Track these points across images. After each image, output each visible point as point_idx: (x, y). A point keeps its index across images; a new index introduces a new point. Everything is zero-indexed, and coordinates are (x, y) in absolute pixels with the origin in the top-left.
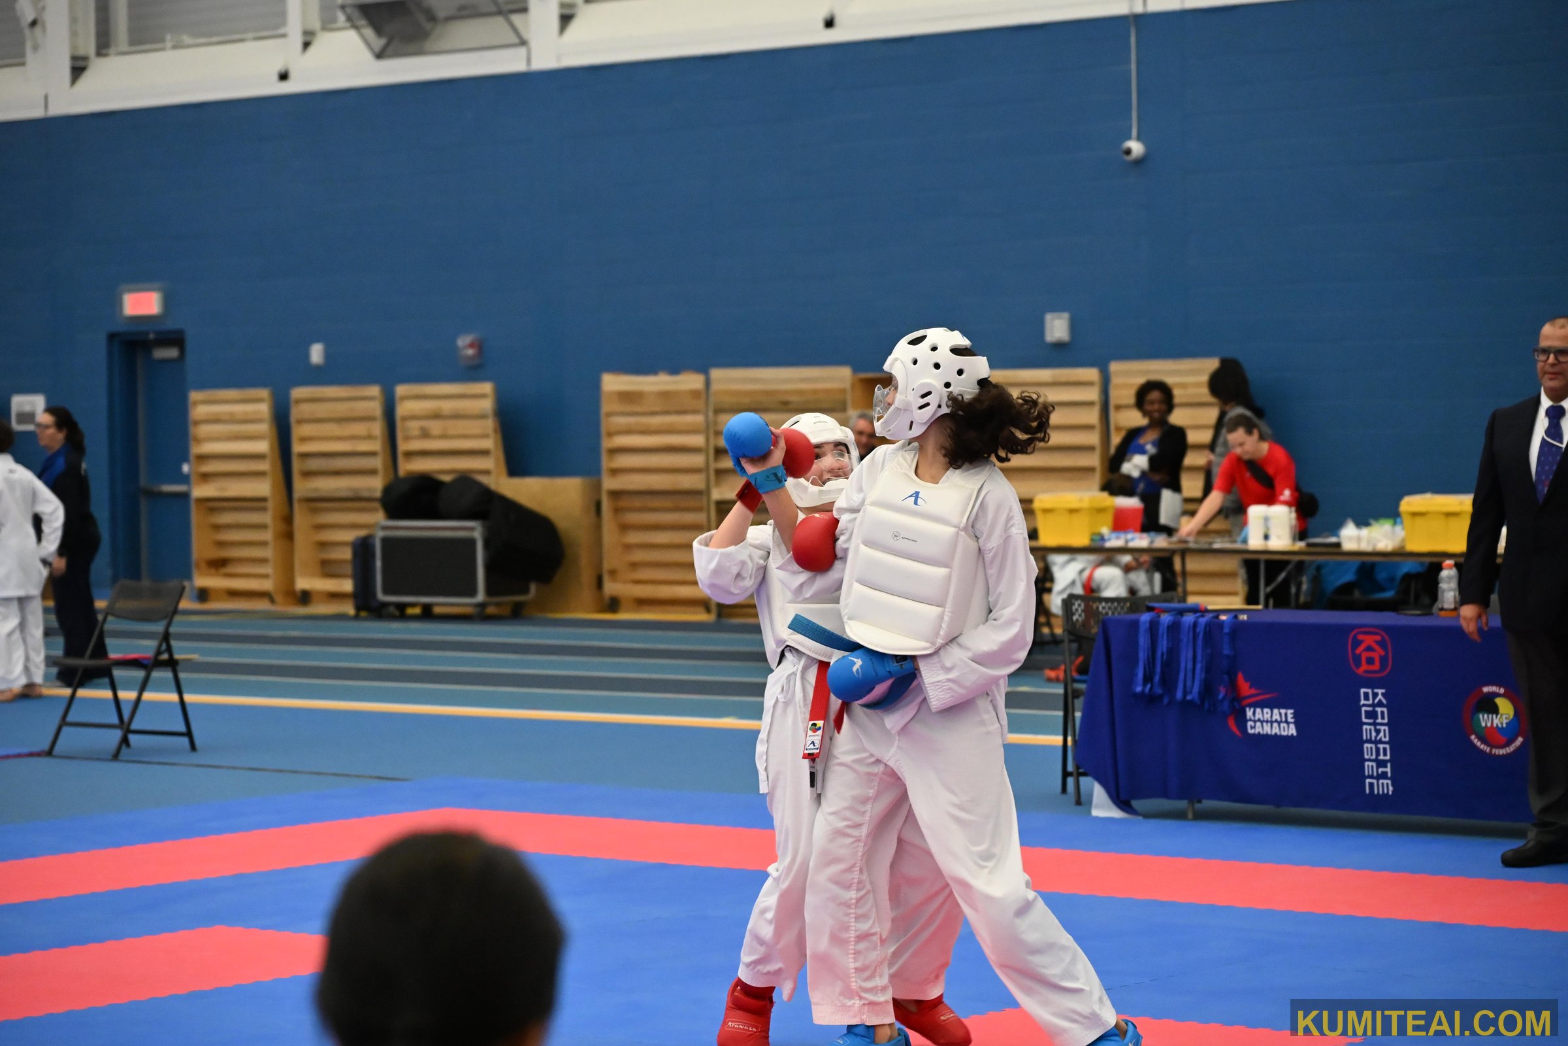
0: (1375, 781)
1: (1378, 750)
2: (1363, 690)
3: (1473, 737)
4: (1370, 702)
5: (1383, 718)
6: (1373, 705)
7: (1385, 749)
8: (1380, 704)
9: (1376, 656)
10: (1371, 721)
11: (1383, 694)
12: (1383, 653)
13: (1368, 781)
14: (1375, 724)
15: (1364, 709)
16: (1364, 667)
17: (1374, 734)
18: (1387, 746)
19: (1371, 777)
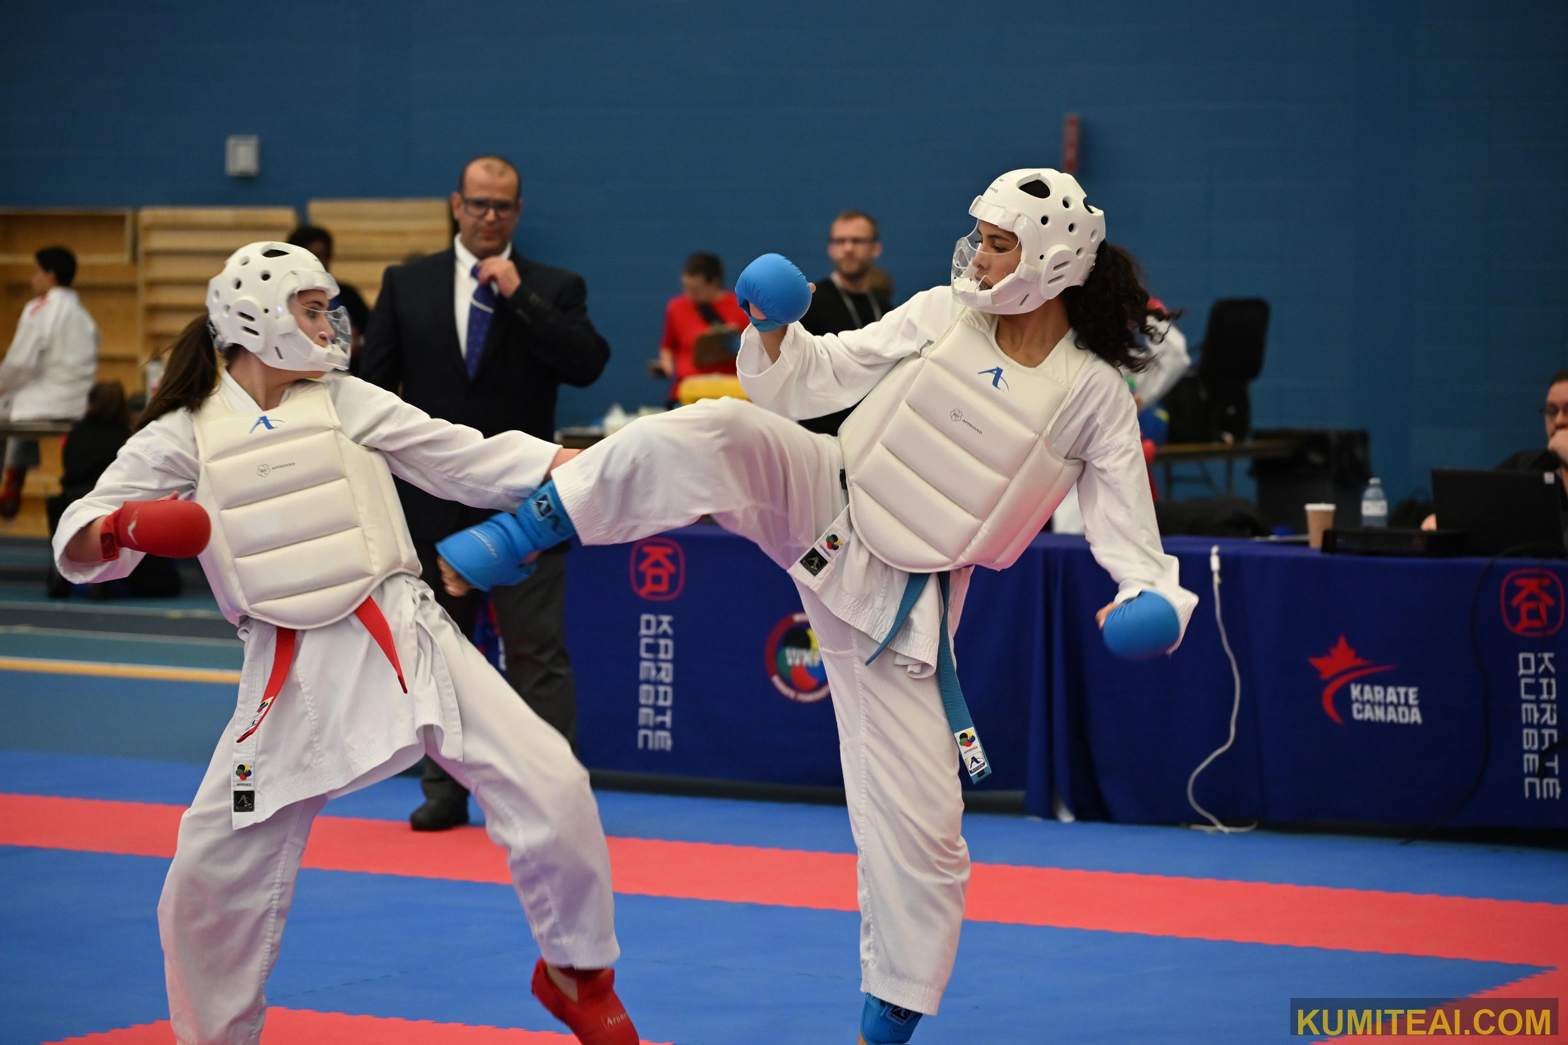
0: (649, 733)
1: (657, 693)
2: (645, 617)
3: (776, 680)
4: (652, 632)
5: (666, 652)
6: (656, 637)
7: (666, 693)
8: (665, 635)
9: (664, 573)
10: (650, 656)
11: (670, 623)
12: (672, 569)
13: (642, 732)
14: (656, 660)
15: (644, 641)
16: (649, 587)
17: (653, 672)
18: (669, 689)
19: (646, 727)
